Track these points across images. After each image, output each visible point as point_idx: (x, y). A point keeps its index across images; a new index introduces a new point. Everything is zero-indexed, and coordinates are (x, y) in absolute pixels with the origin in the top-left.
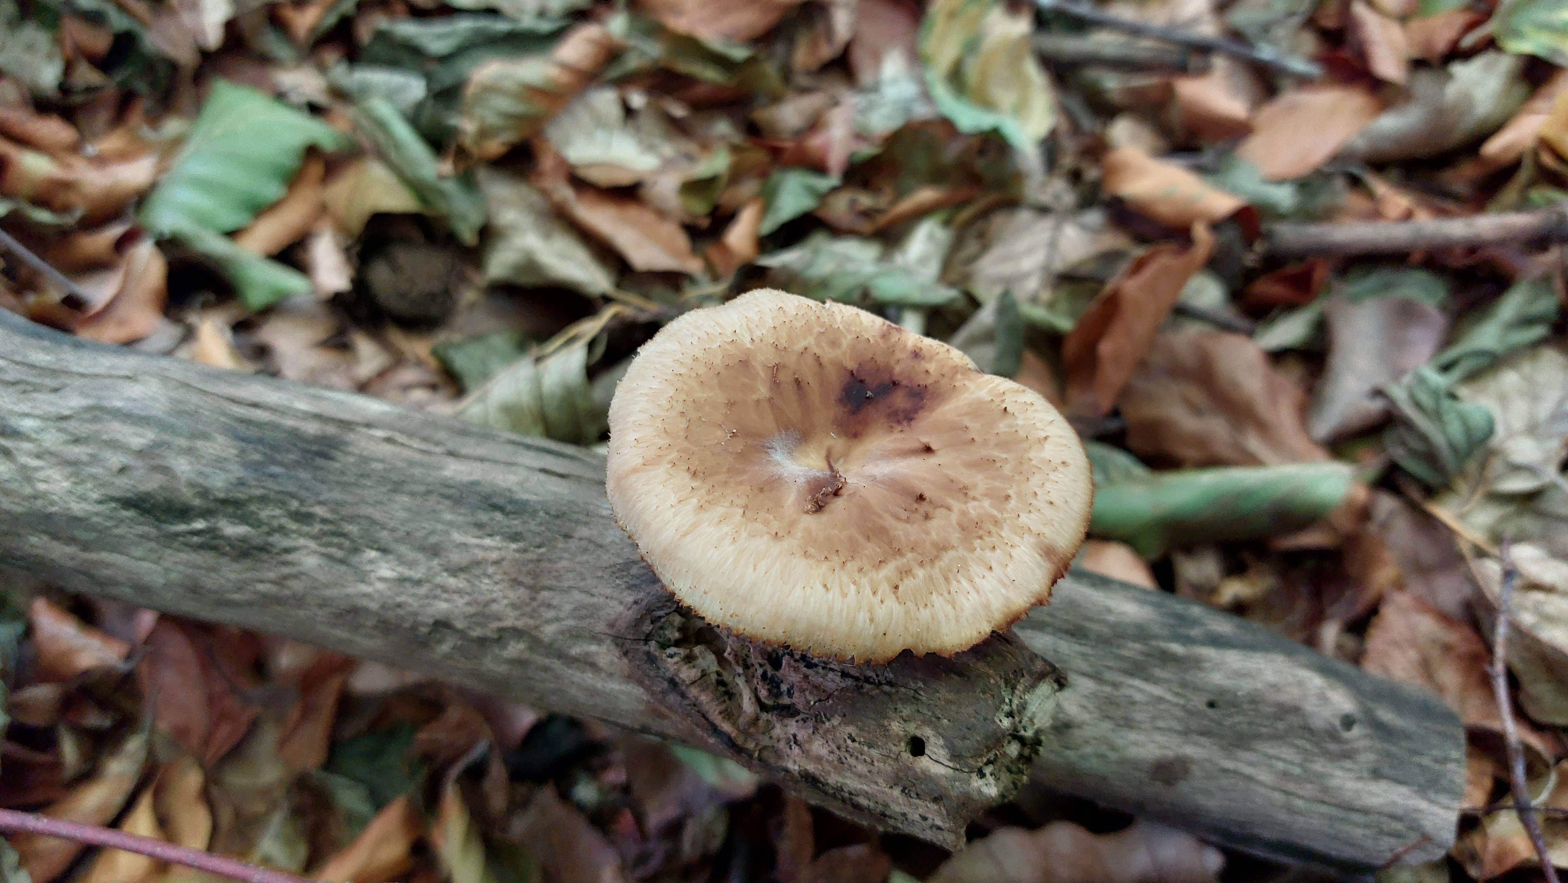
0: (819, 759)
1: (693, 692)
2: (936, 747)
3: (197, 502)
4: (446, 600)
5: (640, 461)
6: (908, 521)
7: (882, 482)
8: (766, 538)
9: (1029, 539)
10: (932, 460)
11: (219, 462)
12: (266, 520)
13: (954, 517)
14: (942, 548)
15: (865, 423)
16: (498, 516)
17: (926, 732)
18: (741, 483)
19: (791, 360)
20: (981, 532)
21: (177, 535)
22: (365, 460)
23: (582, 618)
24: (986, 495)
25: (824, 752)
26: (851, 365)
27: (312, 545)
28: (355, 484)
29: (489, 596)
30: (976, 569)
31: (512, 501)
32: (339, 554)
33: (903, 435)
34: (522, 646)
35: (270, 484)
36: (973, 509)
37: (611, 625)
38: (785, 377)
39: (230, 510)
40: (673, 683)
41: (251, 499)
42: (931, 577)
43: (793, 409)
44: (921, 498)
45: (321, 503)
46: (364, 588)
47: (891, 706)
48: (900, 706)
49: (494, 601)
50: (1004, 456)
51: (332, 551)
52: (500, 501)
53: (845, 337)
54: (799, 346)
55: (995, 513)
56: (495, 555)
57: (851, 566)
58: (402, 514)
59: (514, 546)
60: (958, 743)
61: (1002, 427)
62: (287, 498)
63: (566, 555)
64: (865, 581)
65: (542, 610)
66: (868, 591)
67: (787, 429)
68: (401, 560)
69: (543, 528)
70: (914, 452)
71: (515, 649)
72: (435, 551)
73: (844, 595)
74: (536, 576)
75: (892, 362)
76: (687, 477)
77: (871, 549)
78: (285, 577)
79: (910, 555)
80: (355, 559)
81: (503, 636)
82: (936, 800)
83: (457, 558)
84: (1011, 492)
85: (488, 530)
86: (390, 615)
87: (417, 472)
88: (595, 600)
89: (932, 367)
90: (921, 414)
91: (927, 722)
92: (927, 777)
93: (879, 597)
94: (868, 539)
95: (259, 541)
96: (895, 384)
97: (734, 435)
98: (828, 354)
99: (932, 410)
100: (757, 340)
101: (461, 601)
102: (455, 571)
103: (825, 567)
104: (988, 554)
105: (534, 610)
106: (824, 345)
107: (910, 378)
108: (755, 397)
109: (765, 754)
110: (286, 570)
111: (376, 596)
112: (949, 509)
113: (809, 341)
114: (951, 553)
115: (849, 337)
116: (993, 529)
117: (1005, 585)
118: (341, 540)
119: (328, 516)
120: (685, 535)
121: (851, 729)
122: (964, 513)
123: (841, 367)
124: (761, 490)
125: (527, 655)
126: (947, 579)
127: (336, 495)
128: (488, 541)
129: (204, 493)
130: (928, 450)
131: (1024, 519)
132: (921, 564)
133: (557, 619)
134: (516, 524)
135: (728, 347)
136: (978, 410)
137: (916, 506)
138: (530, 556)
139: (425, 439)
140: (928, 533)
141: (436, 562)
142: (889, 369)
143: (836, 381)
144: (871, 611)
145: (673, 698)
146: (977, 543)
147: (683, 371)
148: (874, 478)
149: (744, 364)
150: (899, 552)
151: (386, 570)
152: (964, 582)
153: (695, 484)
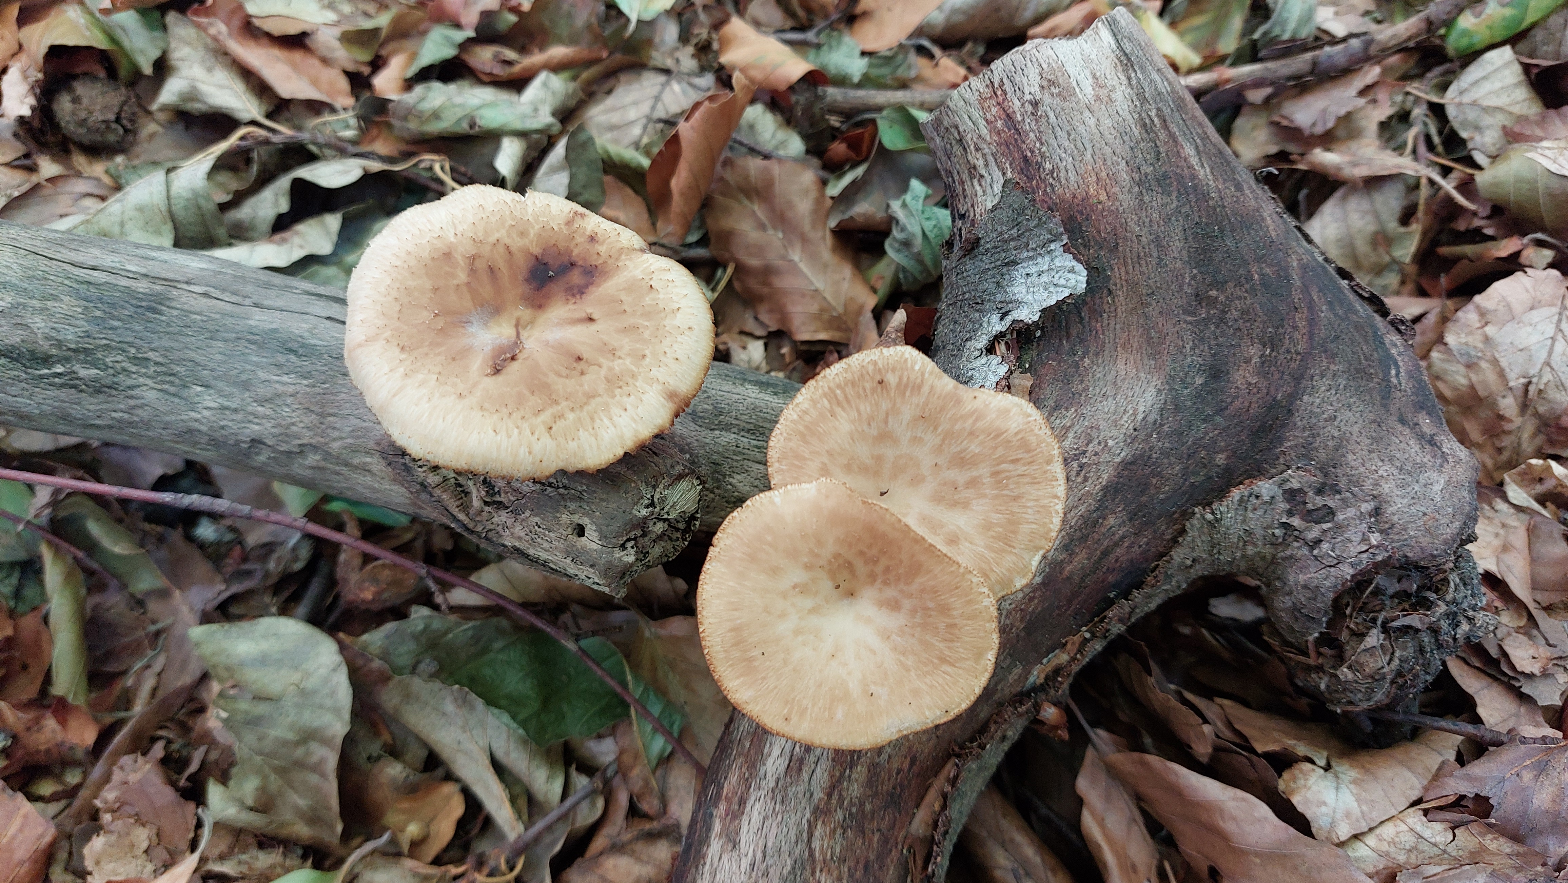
0: (520, 538)
1: (437, 492)
2: (591, 531)
3: (54, 351)
4: (258, 424)
5: (364, 338)
6: (567, 377)
7: (552, 347)
8: (453, 397)
9: (657, 387)
10: (593, 327)
11: (68, 318)
12: (111, 365)
13: (603, 372)
14: (590, 396)
15: (548, 297)
16: (292, 357)
17: (585, 521)
18: (439, 354)
19: (486, 250)
20: (621, 383)
21: (42, 377)
22: (187, 312)
23: (358, 437)
24: (629, 355)
25: (522, 534)
26: (536, 250)
27: (149, 382)
28: (179, 333)
29: (289, 420)
30: (615, 411)
31: (303, 346)
32: (172, 389)
33: (575, 307)
34: (317, 457)
35: (111, 335)
36: (617, 365)
37: (378, 444)
38: (480, 265)
39: (82, 357)
40: (423, 486)
41: (98, 347)
42: (579, 419)
43: (486, 290)
44: (579, 359)
45: (153, 350)
46: (194, 415)
47: (562, 503)
48: (568, 504)
49: (293, 424)
50: (646, 323)
51: (166, 387)
52: (294, 346)
53: (533, 227)
54: (492, 239)
55: (634, 368)
56: (291, 389)
57: (517, 415)
58: (219, 357)
59: (305, 382)
60: (604, 528)
61: (648, 300)
62: (125, 346)
63: (344, 390)
64: (525, 425)
65: (329, 431)
66: (528, 432)
67: (482, 306)
68: (221, 393)
69: (326, 368)
70: (581, 321)
71: (313, 459)
72: (246, 386)
73: (509, 436)
74: (323, 406)
75: (572, 246)
76: (397, 350)
77: (534, 401)
78: (133, 407)
79: (564, 404)
80: (185, 393)
81: (303, 449)
82: (592, 566)
83: (263, 391)
84: (647, 352)
85: (285, 369)
86: (217, 435)
87: (228, 321)
88: (365, 424)
89: (602, 249)
90: (592, 289)
91: (586, 514)
92: (585, 551)
93: (536, 436)
94: (533, 393)
95: (108, 381)
96: (572, 264)
97: (436, 315)
98: (517, 243)
99: (599, 286)
100: (459, 235)
101: (268, 425)
102: (262, 402)
103: (496, 417)
104: (625, 399)
105: (323, 431)
106: (514, 236)
107: (585, 260)
108: (455, 282)
109: (490, 534)
110: (132, 402)
111: (204, 421)
112: (600, 366)
113: (501, 234)
114: (598, 399)
115: (537, 227)
116: (630, 381)
117: (635, 421)
118: (172, 378)
119: (160, 360)
120: (394, 396)
121: (536, 519)
122: (611, 369)
123: (527, 253)
124: (454, 359)
125: (322, 464)
126: (592, 419)
127: (166, 342)
128: (285, 378)
129: (59, 344)
130: (591, 320)
131: (655, 372)
132: (572, 409)
133: (341, 438)
134: (307, 365)
135: (435, 242)
136: (632, 287)
137: (575, 365)
138: (317, 390)
139: (233, 293)
140: (581, 385)
141: (247, 394)
142: (569, 252)
143: (523, 264)
144: (529, 447)
145: (424, 496)
146: (618, 391)
147: (398, 263)
148: (547, 344)
149: (447, 256)
150: (556, 402)
151: (210, 400)
152: (606, 420)
153: (403, 356)
